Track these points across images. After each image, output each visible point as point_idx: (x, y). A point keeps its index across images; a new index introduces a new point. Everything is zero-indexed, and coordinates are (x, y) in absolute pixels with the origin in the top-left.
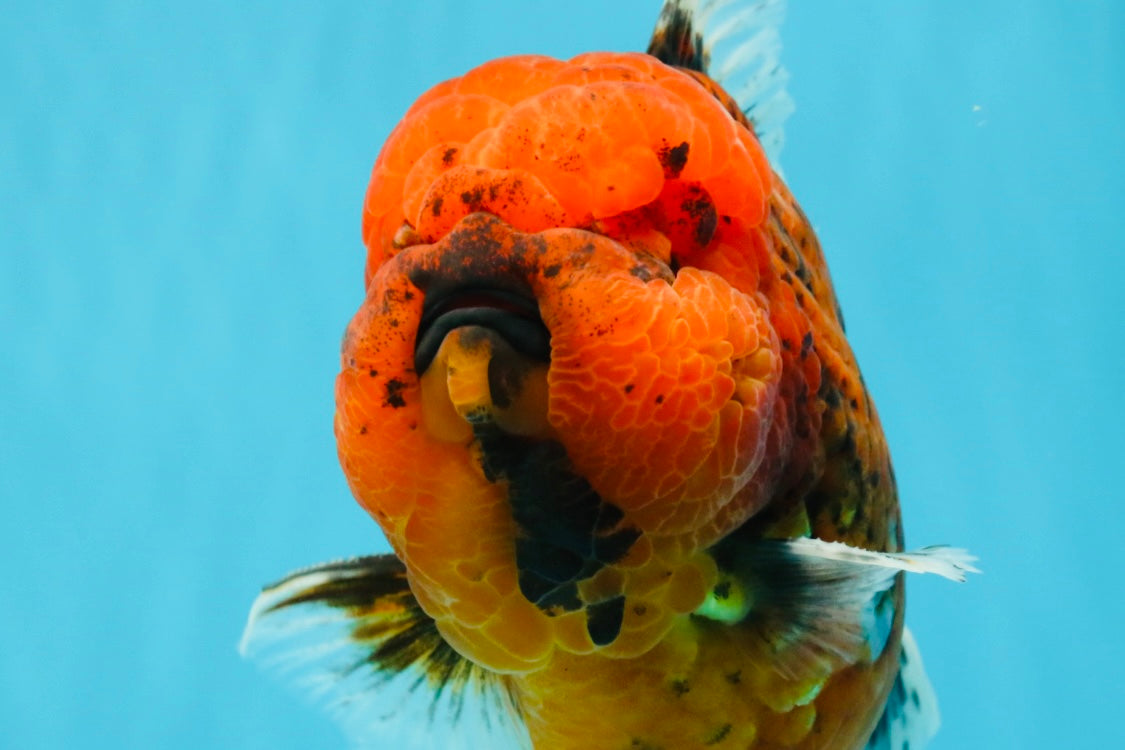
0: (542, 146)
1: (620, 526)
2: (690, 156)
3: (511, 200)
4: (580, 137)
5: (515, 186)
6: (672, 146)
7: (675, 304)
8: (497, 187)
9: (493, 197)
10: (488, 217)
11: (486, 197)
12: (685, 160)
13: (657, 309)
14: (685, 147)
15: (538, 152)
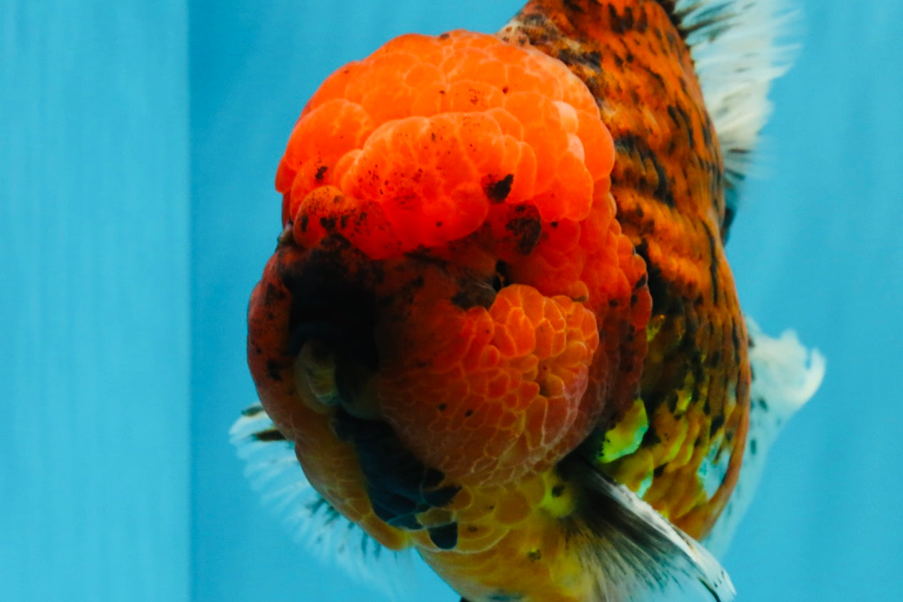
0: (387, 183)
1: (442, 485)
2: (513, 187)
3: (357, 230)
4: (417, 178)
5: (361, 218)
6: (498, 179)
7: (488, 332)
8: (347, 217)
9: (343, 225)
10: (339, 243)
11: (338, 224)
12: (509, 190)
13: (472, 337)
14: (509, 178)
15: (383, 187)
